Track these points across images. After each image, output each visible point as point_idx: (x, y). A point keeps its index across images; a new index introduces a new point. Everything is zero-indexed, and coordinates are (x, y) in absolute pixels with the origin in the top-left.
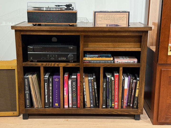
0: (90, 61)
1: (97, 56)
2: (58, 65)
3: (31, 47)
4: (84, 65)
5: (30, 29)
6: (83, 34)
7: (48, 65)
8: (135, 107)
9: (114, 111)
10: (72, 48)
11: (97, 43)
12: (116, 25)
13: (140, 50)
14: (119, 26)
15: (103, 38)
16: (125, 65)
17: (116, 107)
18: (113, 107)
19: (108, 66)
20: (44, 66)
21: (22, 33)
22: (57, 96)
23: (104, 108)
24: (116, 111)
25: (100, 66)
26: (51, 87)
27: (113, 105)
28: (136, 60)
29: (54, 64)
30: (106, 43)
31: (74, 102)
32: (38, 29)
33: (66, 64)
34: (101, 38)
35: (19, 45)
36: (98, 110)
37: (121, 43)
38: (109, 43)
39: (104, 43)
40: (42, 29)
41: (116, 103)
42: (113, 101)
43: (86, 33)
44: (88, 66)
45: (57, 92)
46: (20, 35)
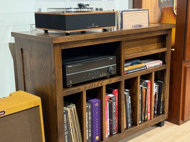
0: (127, 72)
1: (129, 64)
2: (101, 84)
3: (70, 66)
4: (125, 78)
5: (75, 39)
6: (124, 38)
7: (91, 86)
8: (161, 113)
9: (148, 124)
10: (112, 58)
11: (129, 49)
12: (140, 25)
13: (166, 50)
14: (141, 26)
15: (134, 42)
16: (156, 68)
17: (149, 118)
18: (146, 119)
19: (144, 73)
20: (87, 89)
21: (63, 48)
22: (97, 126)
23: (140, 124)
24: (150, 124)
25: (138, 75)
26: (90, 116)
27: (146, 117)
28: (161, 62)
29: (98, 84)
30: (136, 48)
31: (114, 127)
32: (84, 38)
33: (109, 81)
34: (133, 42)
35: (59, 65)
36: (137, 128)
37: (148, 46)
38: (139, 46)
39: (135, 47)
40: (88, 38)
41: (149, 114)
42: (146, 113)
43: (127, 38)
44: (129, 77)
45: (97, 121)
46: (60, 51)
